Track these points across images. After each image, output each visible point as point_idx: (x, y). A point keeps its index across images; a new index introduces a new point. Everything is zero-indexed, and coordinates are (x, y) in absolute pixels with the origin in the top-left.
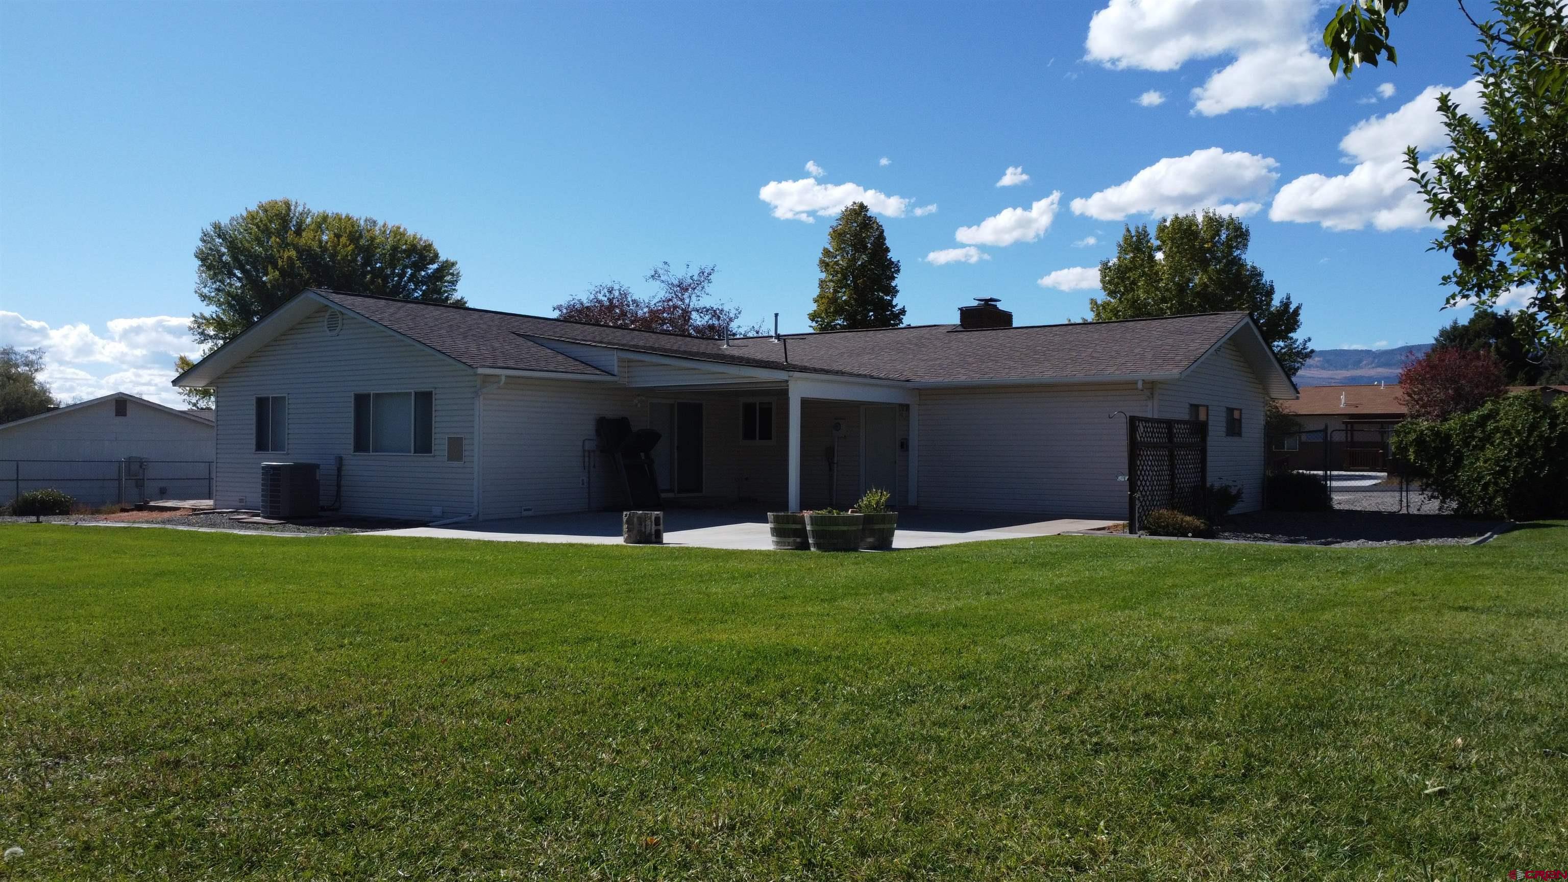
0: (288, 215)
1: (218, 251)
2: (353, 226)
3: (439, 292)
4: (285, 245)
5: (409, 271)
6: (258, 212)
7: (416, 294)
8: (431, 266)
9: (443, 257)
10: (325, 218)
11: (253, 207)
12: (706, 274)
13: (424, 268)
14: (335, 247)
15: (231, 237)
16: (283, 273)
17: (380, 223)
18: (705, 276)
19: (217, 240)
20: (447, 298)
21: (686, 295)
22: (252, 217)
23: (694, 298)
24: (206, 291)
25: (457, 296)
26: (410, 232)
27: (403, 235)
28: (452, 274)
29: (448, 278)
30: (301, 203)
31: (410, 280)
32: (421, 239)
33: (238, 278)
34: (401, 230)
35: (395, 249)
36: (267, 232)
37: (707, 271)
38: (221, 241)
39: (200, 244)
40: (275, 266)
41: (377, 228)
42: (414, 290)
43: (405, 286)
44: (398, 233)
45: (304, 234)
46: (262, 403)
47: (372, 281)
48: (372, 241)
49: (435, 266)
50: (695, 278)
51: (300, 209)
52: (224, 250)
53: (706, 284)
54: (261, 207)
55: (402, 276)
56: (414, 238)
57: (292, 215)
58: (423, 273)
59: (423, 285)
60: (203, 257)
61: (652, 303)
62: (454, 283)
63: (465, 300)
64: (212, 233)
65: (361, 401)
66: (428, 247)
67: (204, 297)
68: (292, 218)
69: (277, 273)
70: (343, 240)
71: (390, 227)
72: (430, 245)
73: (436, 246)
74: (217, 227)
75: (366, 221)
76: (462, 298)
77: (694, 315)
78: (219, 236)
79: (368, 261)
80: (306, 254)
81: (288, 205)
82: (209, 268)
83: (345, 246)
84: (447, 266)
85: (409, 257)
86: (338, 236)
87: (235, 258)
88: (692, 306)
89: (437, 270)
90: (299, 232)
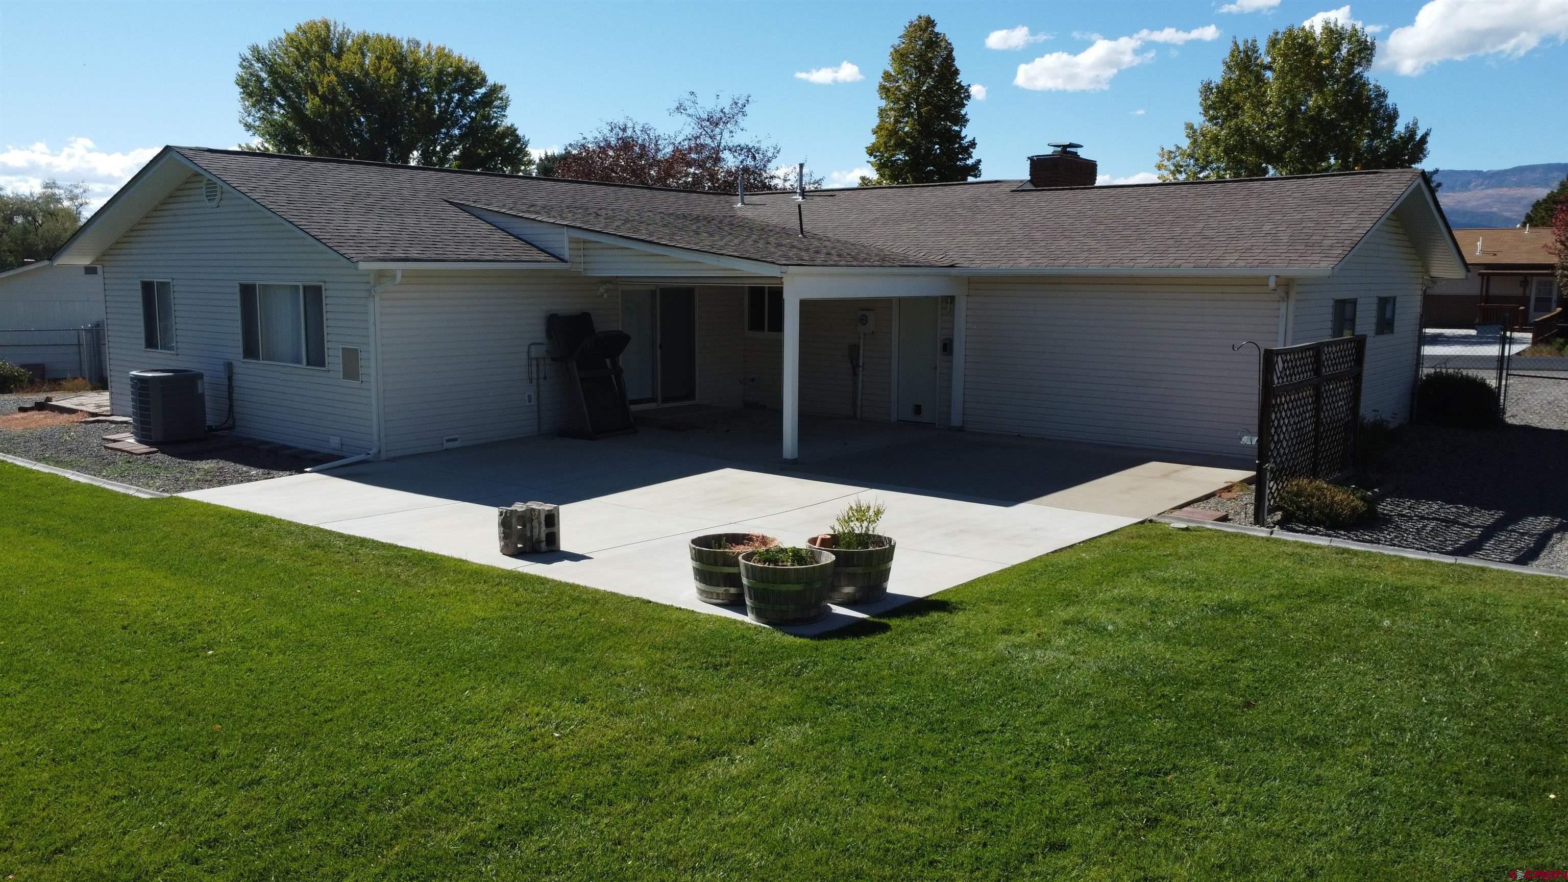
0: (328, 36)
1: (258, 77)
2: (394, 48)
3: (488, 118)
4: (323, 69)
5: (456, 96)
6: (297, 35)
7: (464, 121)
8: (478, 90)
9: (491, 81)
10: (366, 39)
11: (292, 29)
12: (740, 105)
13: (472, 93)
14: (376, 70)
15: (270, 61)
16: (323, 98)
17: (424, 44)
19: (256, 65)
20: (496, 125)
21: (717, 130)
22: (291, 39)
23: (726, 134)
24: (250, 120)
25: (507, 122)
26: (456, 53)
27: (448, 56)
28: (501, 99)
29: (497, 103)
30: (340, 22)
31: (458, 105)
32: (466, 61)
33: (280, 106)
34: (447, 51)
35: (440, 72)
36: (306, 55)
38: (260, 65)
39: (240, 71)
40: (315, 91)
41: (421, 49)
42: (463, 116)
43: (453, 112)
44: (443, 55)
45: (344, 57)
46: (147, 287)
47: (417, 107)
48: (416, 64)
49: (483, 91)
50: (727, 111)
51: (340, 29)
52: (264, 75)
53: (739, 118)
54: (299, 28)
55: (448, 102)
56: (460, 57)
57: (332, 36)
58: (471, 98)
59: (472, 111)
60: (243, 84)
61: (679, 139)
62: (504, 108)
63: (516, 126)
64: (250, 57)
65: (247, 292)
66: (475, 70)
67: (248, 127)
68: (332, 39)
69: (317, 99)
70: (384, 63)
71: (435, 48)
72: (477, 67)
73: (483, 68)
74: (255, 50)
75: (408, 42)
76: (512, 125)
77: (726, 155)
78: (258, 60)
79: (413, 87)
80: (346, 79)
81: (327, 26)
82: (250, 95)
83: (387, 69)
84: (495, 90)
85: (455, 80)
86: (379, 58)
87: (274, 83)
88: (723, 144)
89: (485, 95)
90: (338, 56)
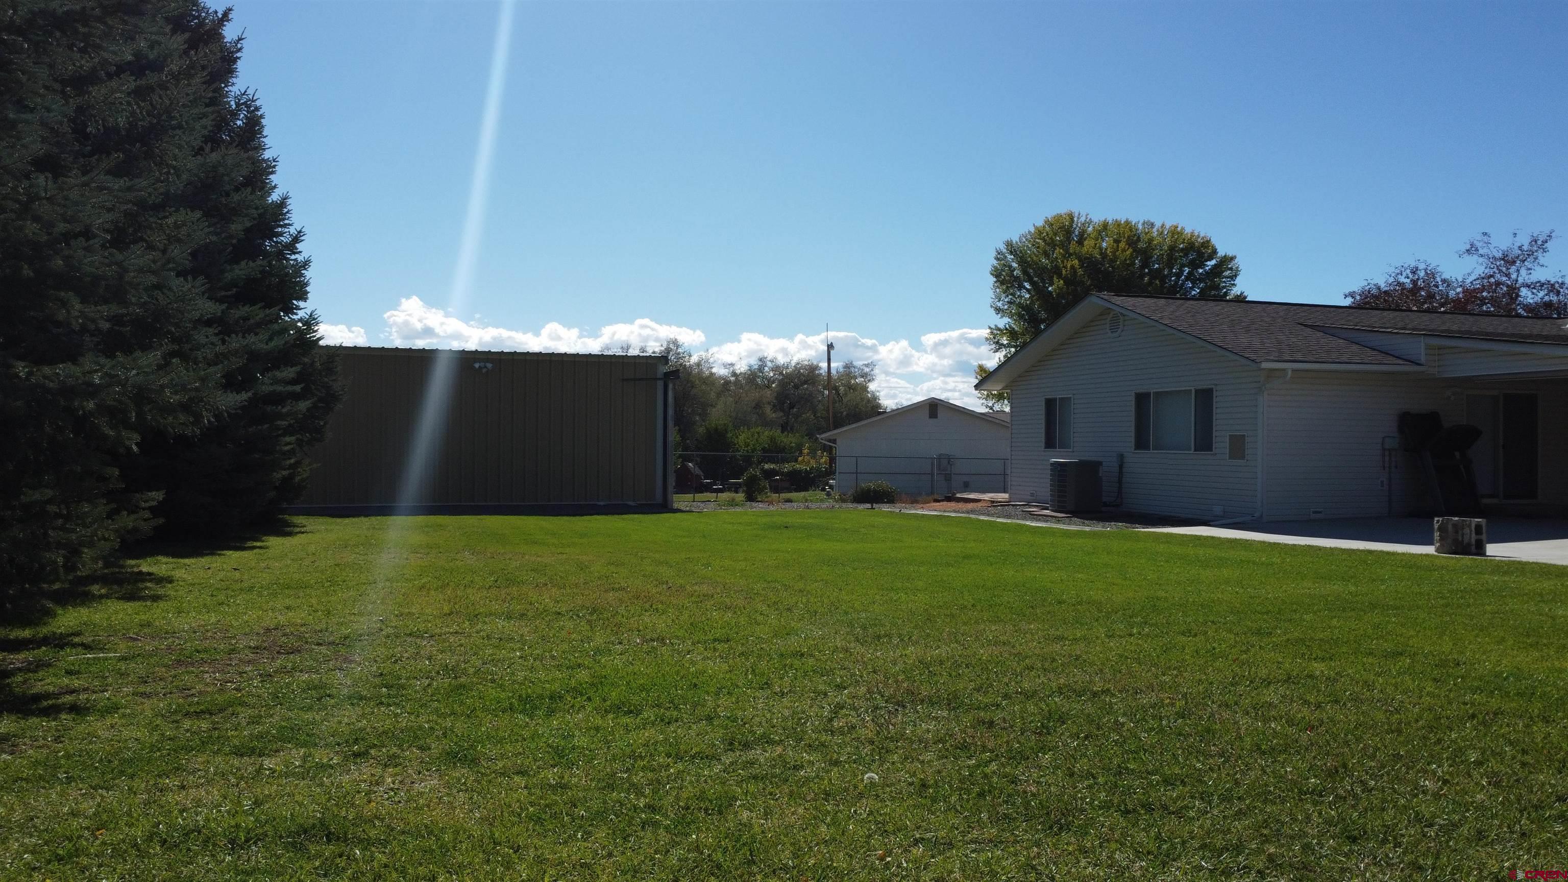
0: (1072, 226)
1: (1010, 267)
2: (1131, 230)
3: (1217, 288)
4: (1067, 255)
5: (1187, 270)
6: (1044, 227)
7: (1193, 293)
8: (1208, 263)
9: (1221, 252)
10: (1105, 226)
11: (1040, 223)
12: (1539, 243)
13: (1202, 265)
14: (1114, 253)
15: (1021, 252)
16: (1067, 282)
17: (1158, 224)
18: (1539, 245)
19: (1009, 257)
20: (1226, 294)
21: (1513, 269)
22: (1039, 232)
23: (1523, 272)
24: (1000, 304)
25: (1236, 291)
26: (1188, 230)
27: (1180, 233)
28: (1231, 269)
29: (1227, 273)
30: (1083, 213)
31: (1187, 278)
32: (1199, 236)
33: (1028, 290)
34: (1179, 229)
35: (1172, 248)
36: (1052, 244)
37: (1541, 239)
38: (1012, 257)
39: (995, 262)
40: (1060, 276)
41: (1155, 230)
42: (1192, 288)
43: (1183, 285)
44: (1175, 232)
45: (1086, 243)
46: (1050, 404)
47: (1150, 283)
48: (1150, 243)
49: (1213, 262)
50: (1525, 248)
51: (1083, 219)
52: (1015, 265)
53: (1539, 254)
54: (1047, 221)
55: (1178, 275)
56: (1192, 236)
57: (1075, 226)
58: (1201, 271)
59: (1201, 282)
60: (997, 273)
61: (1468, 281)
62: (1234, 277)
63: (1245, 294)
64: (1005, 251)
65: (1142, 399)
66: (1207, 243)
67: (998, 310)
68: (1075, 228)
69: (1062, 282)
70: (1122, 245)
71: (1167, 227)
72: (1208, 241)
73: (1214, 241)
74: (1009, 244)
75: (1143, 224)
76: (1242, 293)
77: (1524, 292)
78: (1011, 253)
79: (1145, 263)
80: (1088, 262)
81: (1071, 217)
82: (1002, 283)
83: (1124, 250)
84: (1227, 260)
85: (1186, 255)
86: (1117, 241)
87: (1025, 272)
88: (1520, 280)
89: (1215, 267)
90: (1080, 242)
